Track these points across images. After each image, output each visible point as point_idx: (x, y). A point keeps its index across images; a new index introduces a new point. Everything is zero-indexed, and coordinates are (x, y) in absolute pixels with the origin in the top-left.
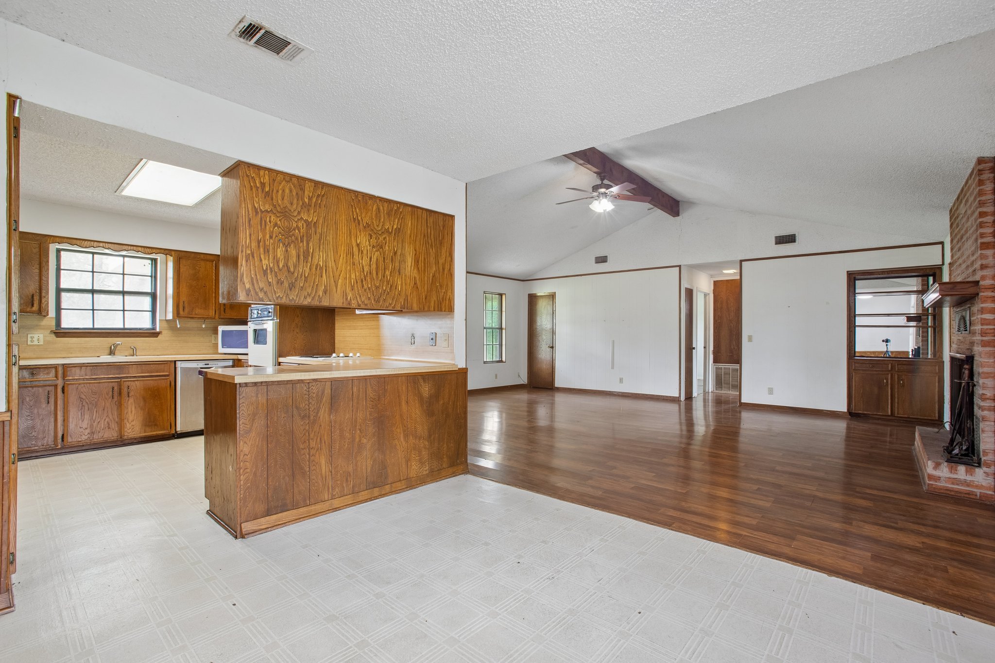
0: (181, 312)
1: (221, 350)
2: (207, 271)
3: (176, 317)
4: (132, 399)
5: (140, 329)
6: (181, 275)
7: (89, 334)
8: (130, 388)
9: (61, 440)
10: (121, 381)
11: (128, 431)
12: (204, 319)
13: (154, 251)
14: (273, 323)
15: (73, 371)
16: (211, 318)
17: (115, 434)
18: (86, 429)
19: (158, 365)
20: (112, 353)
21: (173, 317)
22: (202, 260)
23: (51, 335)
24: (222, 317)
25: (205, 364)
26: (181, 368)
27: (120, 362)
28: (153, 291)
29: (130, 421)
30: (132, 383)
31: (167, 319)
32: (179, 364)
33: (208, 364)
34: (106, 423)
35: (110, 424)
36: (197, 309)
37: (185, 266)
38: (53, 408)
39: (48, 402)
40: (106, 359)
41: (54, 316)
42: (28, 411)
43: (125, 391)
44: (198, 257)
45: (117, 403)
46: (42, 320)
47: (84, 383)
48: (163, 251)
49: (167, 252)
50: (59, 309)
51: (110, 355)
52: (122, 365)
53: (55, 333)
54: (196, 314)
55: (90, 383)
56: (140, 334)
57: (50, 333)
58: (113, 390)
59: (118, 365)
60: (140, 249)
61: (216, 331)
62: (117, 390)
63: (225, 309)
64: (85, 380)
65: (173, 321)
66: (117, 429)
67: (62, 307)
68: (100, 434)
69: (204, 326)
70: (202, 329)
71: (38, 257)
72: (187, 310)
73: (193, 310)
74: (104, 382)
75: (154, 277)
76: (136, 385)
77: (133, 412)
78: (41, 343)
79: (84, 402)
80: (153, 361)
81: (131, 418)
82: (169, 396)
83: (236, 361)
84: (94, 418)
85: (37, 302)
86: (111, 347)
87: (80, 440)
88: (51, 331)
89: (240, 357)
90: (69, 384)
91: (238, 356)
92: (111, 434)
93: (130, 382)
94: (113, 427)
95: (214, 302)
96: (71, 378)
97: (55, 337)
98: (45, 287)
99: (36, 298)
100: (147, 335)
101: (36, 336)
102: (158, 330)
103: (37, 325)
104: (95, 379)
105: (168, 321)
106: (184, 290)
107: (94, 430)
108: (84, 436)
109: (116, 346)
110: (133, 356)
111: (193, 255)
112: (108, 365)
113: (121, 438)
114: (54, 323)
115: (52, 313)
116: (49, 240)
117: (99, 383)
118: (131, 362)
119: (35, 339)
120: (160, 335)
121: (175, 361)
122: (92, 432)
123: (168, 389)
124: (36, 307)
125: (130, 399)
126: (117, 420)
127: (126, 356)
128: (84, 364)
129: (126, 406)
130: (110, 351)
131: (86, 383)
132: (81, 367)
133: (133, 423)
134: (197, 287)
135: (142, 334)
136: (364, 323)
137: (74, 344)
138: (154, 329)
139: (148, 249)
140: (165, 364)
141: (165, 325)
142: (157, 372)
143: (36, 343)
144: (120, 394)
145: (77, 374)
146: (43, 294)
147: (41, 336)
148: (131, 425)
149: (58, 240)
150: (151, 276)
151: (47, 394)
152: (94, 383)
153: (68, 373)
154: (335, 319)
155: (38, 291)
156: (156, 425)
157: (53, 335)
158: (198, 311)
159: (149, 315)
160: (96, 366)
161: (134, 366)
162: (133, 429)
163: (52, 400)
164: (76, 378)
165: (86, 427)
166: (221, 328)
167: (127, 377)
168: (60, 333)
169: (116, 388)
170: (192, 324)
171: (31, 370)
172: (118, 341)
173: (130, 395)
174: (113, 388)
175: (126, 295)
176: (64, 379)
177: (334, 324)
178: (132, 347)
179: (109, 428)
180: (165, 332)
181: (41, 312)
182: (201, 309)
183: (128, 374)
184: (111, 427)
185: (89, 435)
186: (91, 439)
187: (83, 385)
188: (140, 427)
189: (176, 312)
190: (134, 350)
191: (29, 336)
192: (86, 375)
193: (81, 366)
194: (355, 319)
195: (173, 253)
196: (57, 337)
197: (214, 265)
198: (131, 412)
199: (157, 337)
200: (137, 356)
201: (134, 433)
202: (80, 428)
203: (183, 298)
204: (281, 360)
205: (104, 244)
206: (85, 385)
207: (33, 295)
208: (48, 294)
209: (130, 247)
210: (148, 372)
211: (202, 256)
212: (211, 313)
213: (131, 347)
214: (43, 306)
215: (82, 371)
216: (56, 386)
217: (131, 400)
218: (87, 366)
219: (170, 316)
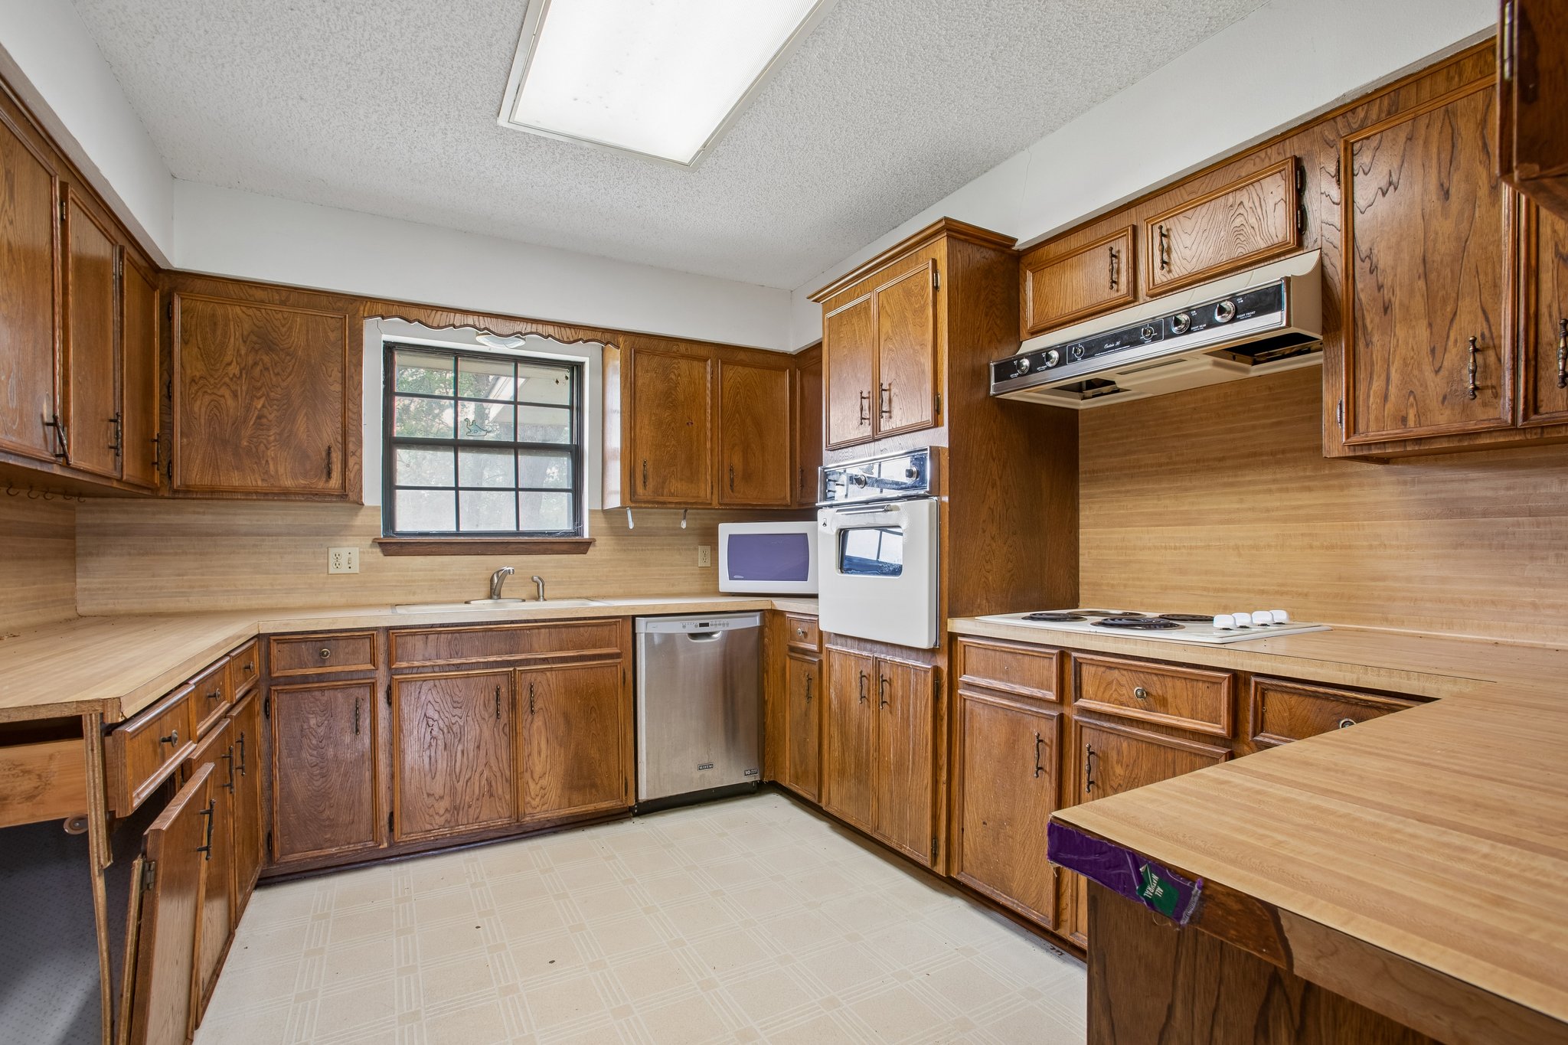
0: (640, 490)
1: (726, 584)
2: (695, 384)
3: (629, 503)
4: (541, 718)
5: (550, 534)
6: (638, 395)
7: (447, 548)
8: (534, 688)
9: (387, 827)
10: (515, 670)
11: (534, 803)
12: (685, 507)
13: (581, 334)
14: (931, 505)
15: (409, 646)
16: (702, 503)
17: (505, 812)
18: (442, 798)
19: (595, 628)
20: (494, 593)
21: (623, 500)
22: (683, 356)
23: (374, 550)
24: (726, 501)
25: (702, 625)
26: (646, 634)
27: (512, 622)
28: (575, 442)
29: (536, 776)
30: (540, 677)
31: (606, 508)
32: (641, 623)
33: (707, 625)
34: (484, 782)
35: (493, 783)
36: (673, 481)
37: (647, 371)
38: (367, 741)
39: (357, 731)
40: (482, 610)
41: (380, 504)
42: (315, 753)
43: (524, 696)
44: (675, 348)
45: (507, 730)
46: (356, 515)
47: (434, 679)
48: (599, 335)
49: (607, 336)
50: (389, 487)
51: (491, 597)
52: (516, 629)
53: (381, 544)
54: (672, 495)
55: (446, 678)
56: (549, 547)
57: (371, 546)
58: (498, 695)
59: (508, 630)
60: (550, 330)
61: (710, 538)
62: (506, 695)
63: (732, 481)
64: (437, 669)
65: (620, 512)
66: (508, 797)
67: (398, 484)
68: (471, 811)
69: (684, 525)
70: (680, 533)
71: (340, 351)
72: (651, 484)
73: (664, 483)
74: (477, 676)
75: (576, 408)
76: (548, 681)
77: (543, 755)
78: (356, 569)
79: (436, 729)
80: (585, 619)
81: (538, 770)
82: (623, 709)
83: (767, 614)
84: (458, 770)
85: (339, 465)
86: (492, 580)
87: (428, 827)
88: (374, 541)
89: (780, 604)
90: (400, 682)
91: (773, 599)
92: (495, 814)
93: (534, 675)
94: (500, 791)
95: (709, 462)
96: (404, 664)
97: (381, 555)
98: (354, 428)
99: (337, 457)
100: (565, 547)
101: (344, 552)
102: (586, 535)
103: (346, 526)
104: (458, 667)
105: (607, 513)
106: (646, 432)
107: (458, 802)
108: (437, 817)
109: (502, 575)
110: (537, 599)
111: (663, 344)
112: (486, 630)
113: (518, 821)
114: (379, 521)
115: (372, 494)
116: (362, 308)
117: (468, 676)
118: (536, 621)
119: (343, 560)
120: (591, 548)
121: (634, 617)
122: (455, 808)
123: (620, 690)
124: (335, 482)
125: (536, 720)
126: (508, 773)
127: (524, 601)
128: (432, 626)
129: (527, 738)
130: (491, 589)
131: (439, 679)
132: (427, 635)
133: (544, 782)
134: (673, 425)
135: (556, 547)
136: (1241, 501)
137: (420, 570)
138: (578, 532)
139: (568, 330)
140: (610, 624)
141: (602, 523)
142: (594, 647)
143: (344, 569)
144: (513, 705)
145: (418, 654)
146: (351, 447)
147: (355, 551)
148: (538, 787)
149: (380, 309)
150: (571, 408)
151: (353, 707)
152: (456, 677)
153: (400, 651)
154: (1078, 494)
155: (340, 439)
156: (593, 786)
157: (378, 550)
158: (676, 485)
159: (566, 499)
160: (459, 632)
161: (543, 630)
162: (543, 797)
163: (365, 723)
164: (416, 664)
165: (441, 793)
166: (726, 530)
167: (527, 662)
168: (394, 544)
169: (503, 690)
170: (658, 520)
171: (319, 644)
172: (507, 562)
173: (536, 708)
174: (498, 690)
175: (522, 454)
176: (390, 669)
177: (1075, 510)
178: (535, 578)
179: (491, 795)
180: (601, 541)
181: (348, 495)
182: (681, 480)
183: (530, 651)
184: (495, 793)
185: (448, 816)
186: (452, 824)
187: (431, 683)
188: (559, 791)
189: (628, 490)
190: (538, 585)
191: (332, 551)
192: (438, 657)
193: (427, 631)
194: (1186, 490)
195: (621, 339)
196: (386, 554)
197: (709, 369)
198: (539, 753)
199: (585, 552)
200: (545, 600)
201: (545, 807)
202: (429, 795)
203: (644, 454)
204: (958, 625)
205: (476, 318)
206: (437, 682)
207: (329, 448)
208: (361, 447)
209: (529, 325)
210: (574, 648)
211: (682, 348)
212: (705, 490)
213: (532, 578)
214: (351, 475)
215: (429, 644)
216: (373, 687)
217: (538, 722)
218: (440, 633)
219: (614, 501)
